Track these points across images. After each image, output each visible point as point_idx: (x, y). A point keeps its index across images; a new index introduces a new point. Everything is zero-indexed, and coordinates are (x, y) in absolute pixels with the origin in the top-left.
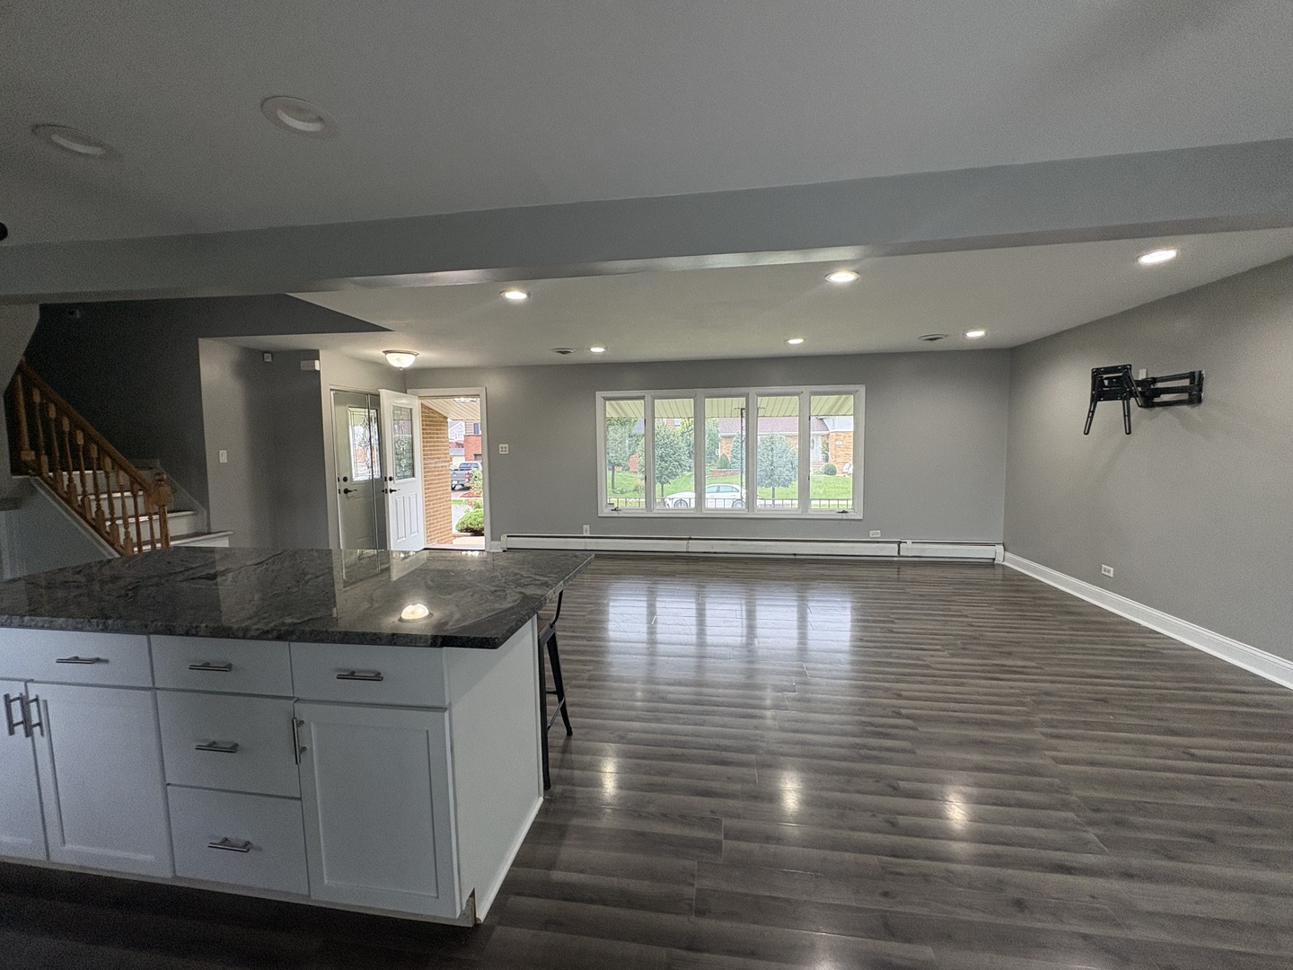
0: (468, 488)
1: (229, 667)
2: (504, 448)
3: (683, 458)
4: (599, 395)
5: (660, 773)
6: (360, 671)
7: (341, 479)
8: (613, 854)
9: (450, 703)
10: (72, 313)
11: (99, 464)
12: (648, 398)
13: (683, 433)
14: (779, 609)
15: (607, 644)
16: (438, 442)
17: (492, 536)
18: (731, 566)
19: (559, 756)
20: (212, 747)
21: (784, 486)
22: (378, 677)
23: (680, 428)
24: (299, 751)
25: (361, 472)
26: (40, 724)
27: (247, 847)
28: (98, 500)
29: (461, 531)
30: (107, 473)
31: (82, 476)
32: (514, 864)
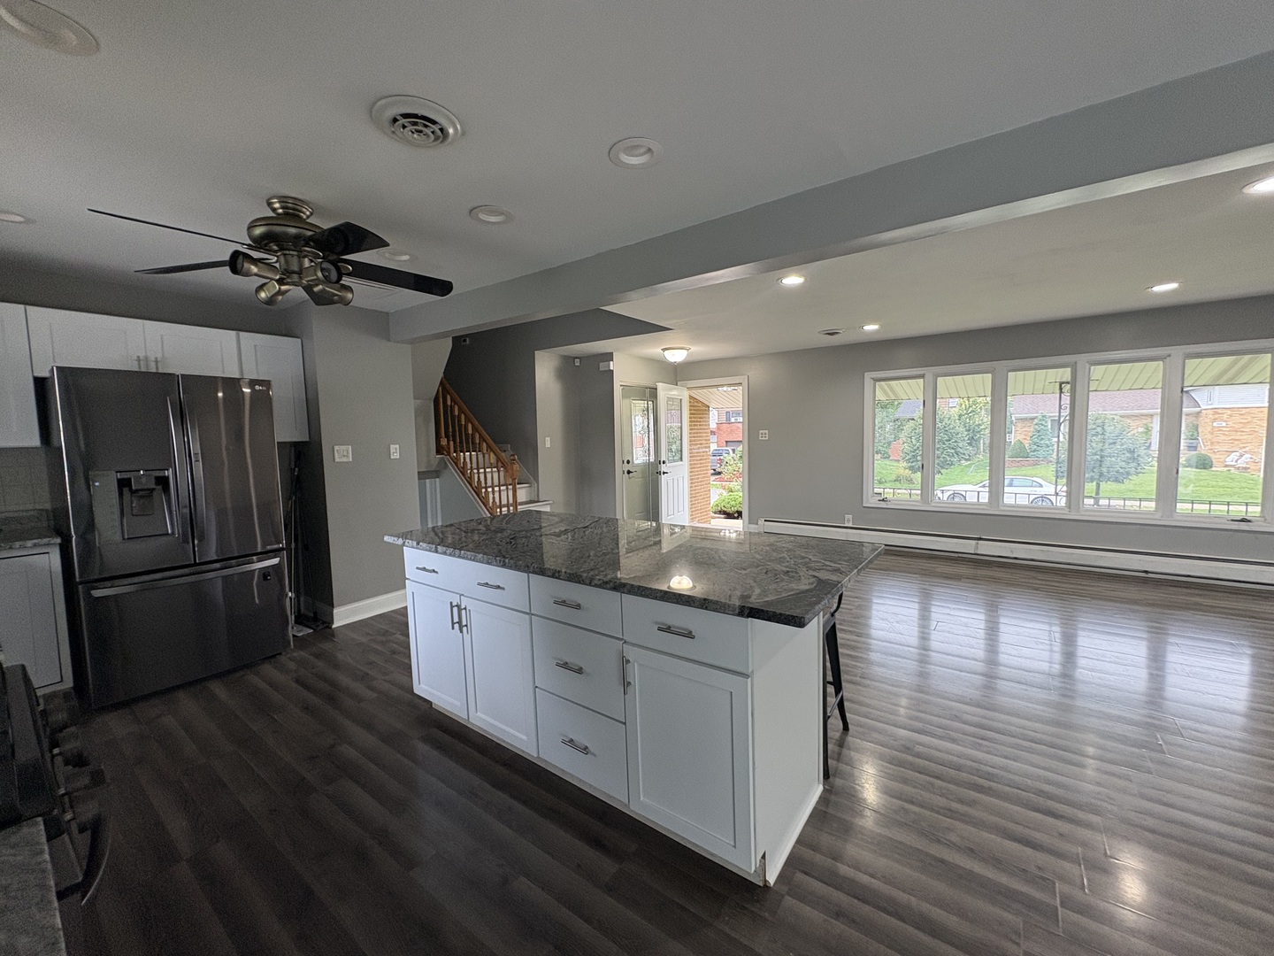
0: (720, 473)
1: (578, 607)
2: (764, 435)
3: (960, 445)
4: (868, 376)
5: (961, 801)
6: (674, 627)
7: (625, 462)
8: (908, 871)
9: (752, 672)
10: (465, 341)
11: (479, 448)
12: (929, 377)
13: (960, 416)
14: (1122, 640)
15: (870, 641)
16: (701, 429)
17: (749, 520)
18: (1040, 576)
19: (836, 749)
20: (565, 665)
21: (1117, 480)
22: (689, 635)
23: (957, 410)
24: (626, 684)
25: (640, 457)
26: (466, 626)
27: (585, 750)
28: (478, 473)
29: (715, 513)
30: (484, 454)
31: (471, 455)
32: (799, 841)
